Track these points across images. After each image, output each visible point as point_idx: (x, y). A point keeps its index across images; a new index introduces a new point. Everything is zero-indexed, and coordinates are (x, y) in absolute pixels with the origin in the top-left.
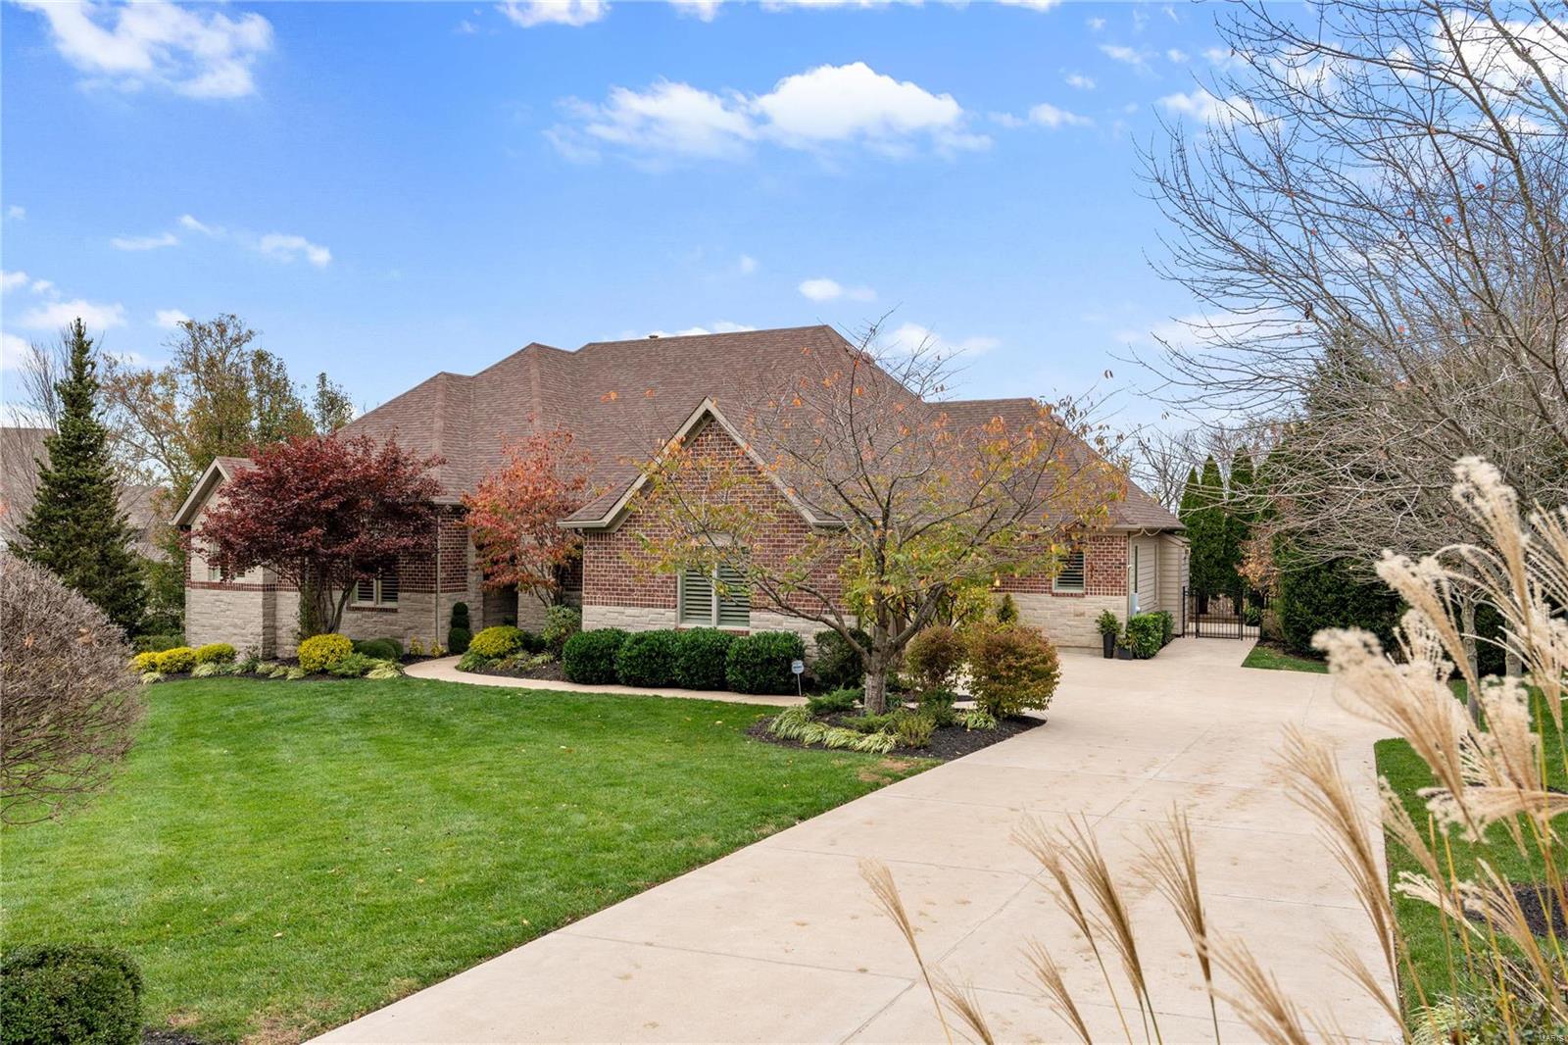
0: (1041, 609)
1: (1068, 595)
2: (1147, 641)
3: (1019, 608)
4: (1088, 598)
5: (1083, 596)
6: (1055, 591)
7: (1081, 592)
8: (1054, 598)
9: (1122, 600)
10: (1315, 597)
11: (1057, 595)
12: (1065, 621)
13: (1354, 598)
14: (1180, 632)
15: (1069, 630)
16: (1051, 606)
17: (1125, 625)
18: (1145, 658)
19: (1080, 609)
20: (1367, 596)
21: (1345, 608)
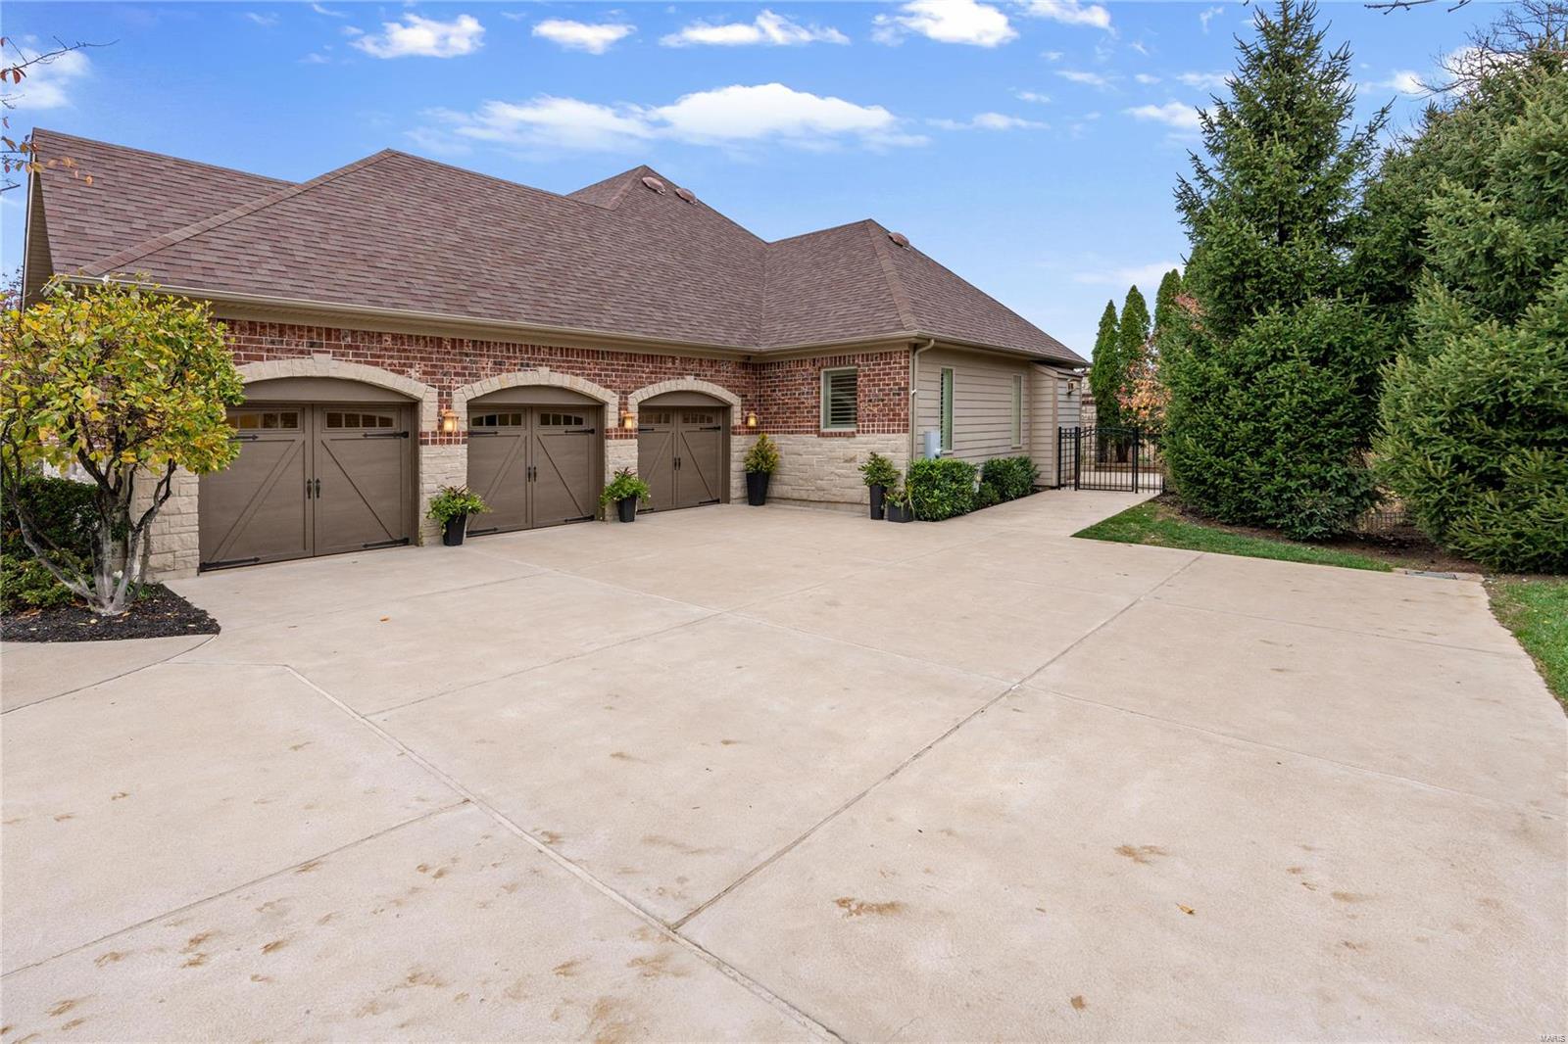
0: (807, 453)
1: (840, 434)
2: (931, 496)
3: (783, 453)
4: (860, 438)
5: (853, 435)
6: (823, 430)
7: (854, 429)
8: (821, 440)
9: (901, 440)
10: (1216, 428)
11: (823, 435)
12: (833, 469)
13: (1288, 427)
14: (1054, 483)
15: (838, 481)
16: (818, 449)
17: (904, 473)
18: (934, 520)
19: (851, 454)
20: (1314, 424)
21: (1270, 442)
